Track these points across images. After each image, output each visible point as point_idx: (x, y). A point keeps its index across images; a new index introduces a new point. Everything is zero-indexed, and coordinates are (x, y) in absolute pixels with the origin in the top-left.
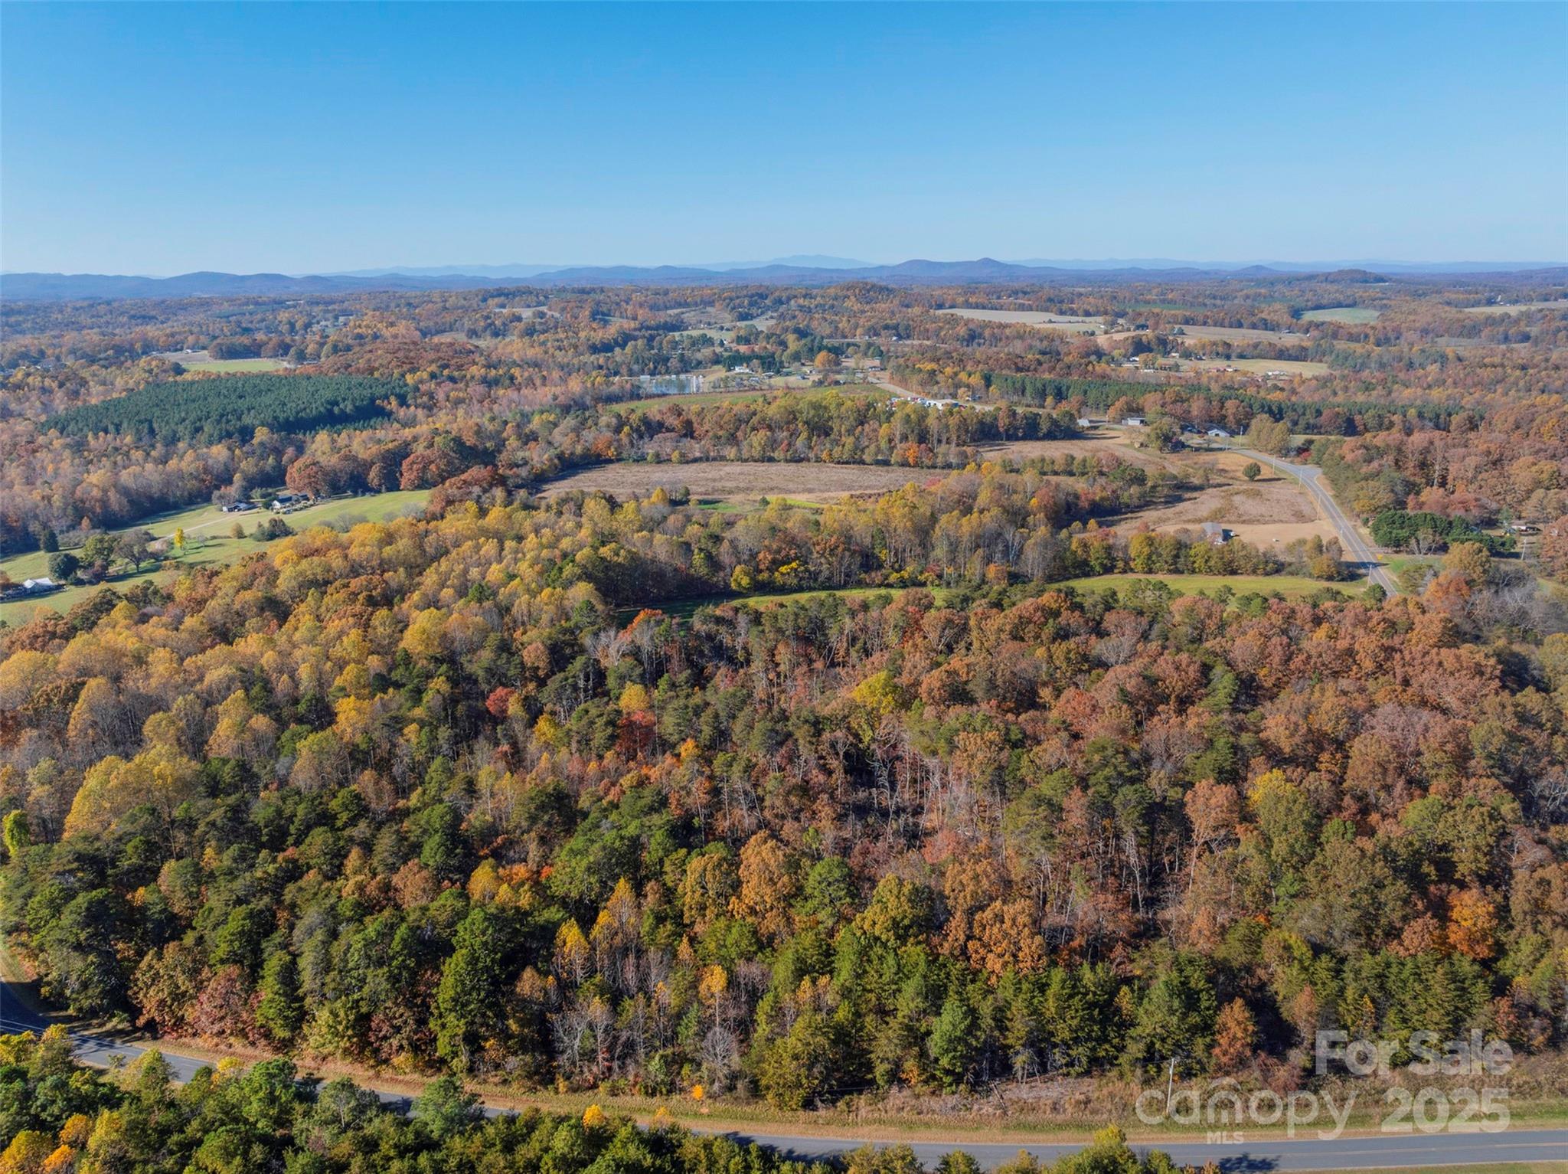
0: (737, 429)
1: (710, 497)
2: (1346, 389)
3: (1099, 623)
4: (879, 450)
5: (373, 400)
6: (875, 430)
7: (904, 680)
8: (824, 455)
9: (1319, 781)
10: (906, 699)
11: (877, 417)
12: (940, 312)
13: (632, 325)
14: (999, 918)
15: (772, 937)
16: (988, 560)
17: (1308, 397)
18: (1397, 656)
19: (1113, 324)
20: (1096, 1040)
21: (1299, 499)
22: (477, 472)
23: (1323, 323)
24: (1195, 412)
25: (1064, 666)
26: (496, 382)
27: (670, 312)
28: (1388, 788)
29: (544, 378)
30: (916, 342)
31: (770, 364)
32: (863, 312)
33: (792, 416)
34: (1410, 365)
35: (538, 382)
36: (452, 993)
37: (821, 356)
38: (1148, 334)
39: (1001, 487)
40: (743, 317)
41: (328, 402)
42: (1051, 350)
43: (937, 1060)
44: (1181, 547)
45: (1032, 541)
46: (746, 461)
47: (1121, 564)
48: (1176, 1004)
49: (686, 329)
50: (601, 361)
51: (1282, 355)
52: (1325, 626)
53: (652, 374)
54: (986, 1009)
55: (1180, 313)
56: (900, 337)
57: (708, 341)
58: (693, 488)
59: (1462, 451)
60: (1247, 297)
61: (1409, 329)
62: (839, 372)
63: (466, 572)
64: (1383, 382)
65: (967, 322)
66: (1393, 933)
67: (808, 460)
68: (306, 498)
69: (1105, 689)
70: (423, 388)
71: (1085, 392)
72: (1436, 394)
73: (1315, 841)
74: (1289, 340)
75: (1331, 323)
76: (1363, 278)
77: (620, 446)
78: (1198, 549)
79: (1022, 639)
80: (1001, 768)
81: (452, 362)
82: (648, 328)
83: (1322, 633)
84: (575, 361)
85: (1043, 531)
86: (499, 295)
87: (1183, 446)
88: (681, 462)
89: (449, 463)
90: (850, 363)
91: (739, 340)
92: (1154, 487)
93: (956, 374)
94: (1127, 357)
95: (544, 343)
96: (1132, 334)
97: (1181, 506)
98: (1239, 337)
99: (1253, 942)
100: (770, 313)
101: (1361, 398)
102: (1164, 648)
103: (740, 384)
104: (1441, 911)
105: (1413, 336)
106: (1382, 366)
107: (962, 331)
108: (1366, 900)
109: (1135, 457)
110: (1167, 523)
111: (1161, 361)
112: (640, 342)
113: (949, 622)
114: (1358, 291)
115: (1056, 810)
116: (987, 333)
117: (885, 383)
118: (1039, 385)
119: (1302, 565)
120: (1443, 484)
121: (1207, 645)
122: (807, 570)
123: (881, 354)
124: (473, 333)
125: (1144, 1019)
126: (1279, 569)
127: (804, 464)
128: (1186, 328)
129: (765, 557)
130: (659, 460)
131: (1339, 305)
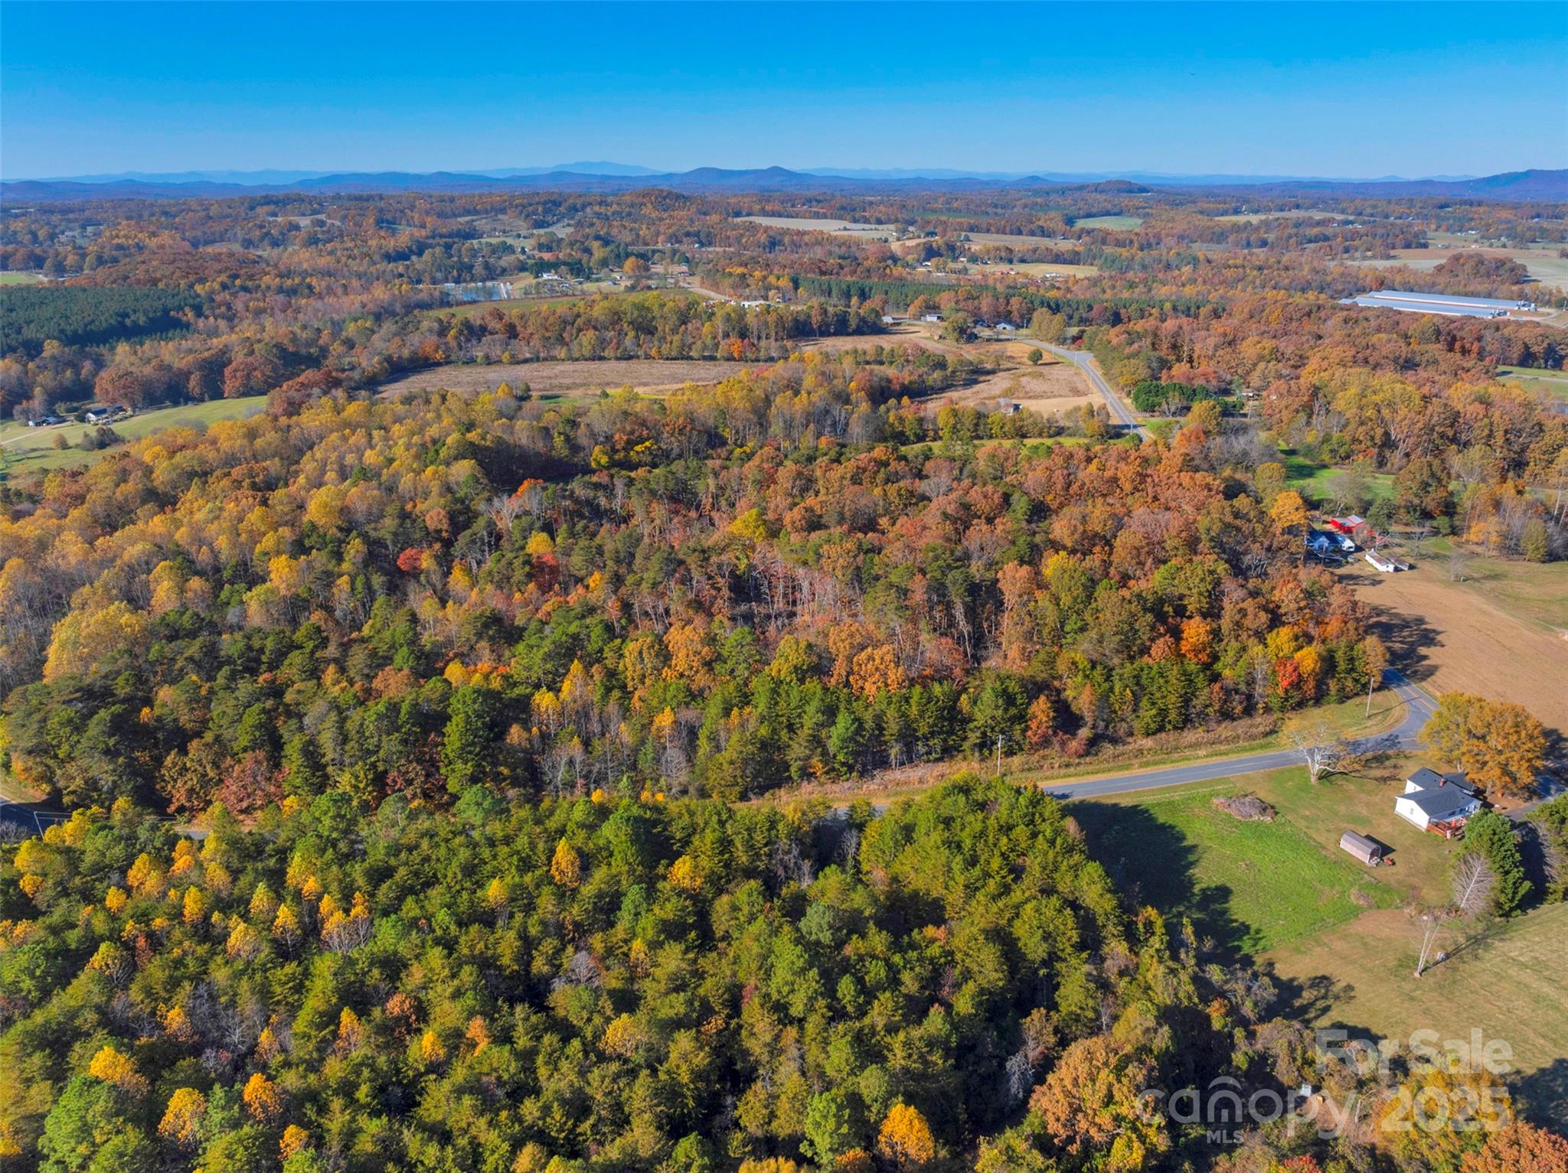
0: (564, 329)
1: (550, 393)
2: (1113, 287)
3: (921, 470)
4: (705, 348)
5: (166, 311)
6: (698, 329)
7: (771, 516)
8: (653, 352)
9: (1094, 561)
10: (774, 532)
11: (697, 316)
12: (739, 220)
13: (424, 233)
14: (871, 658)
15: (701, 691)
16: (819, 435)
17: (1080, 294)
18: (1149, 480)
19: (904, 231)
20: (947, 733)
21: (1075, 378)
22: (309, 375)
23: (1093, 230)
24: (984, 309)
25: (897, 501)
26: (293, 292)
27: (461, 220)
28: (1141, 564)
29: (345, 286)
30: (718, 249)
31: (578, 270)
32: (661, 219)
33: (616, 318)
34: (1168, 267)
35: (340, 291)
36: (458, 744)
37: (630, 263)
38: (937, 240)
39: (823, 374)
40: (539, 225)
41: (117, 314)
42: (850, 255)
43: (835, 756)
44: (980, 417)
45: (855, 415)
46: (577, 360)
47: (931, 433)
48: (1000, 702)
49: (481, 237)
50: (401, 269)
51: (1058, 259)
52: (1095, 461)
53: (457, 281)
54: (868, 717)
55: (965, 221)
56: (702, 245)
57: (510, 249)
58: (532, 385)
59: (1204, 333)
60: (1026, 206)
61: (1167, 235)
62: (649, 278)
63: (341, 458)
64: (1145, 281)
65: (767, 229)
66: (1145, 651)
67: (638, 357)
68: (121, 409)
69: (931, 514)
70: (218, 298)
71: (886, 293)
72: (1189, 291)
73: (1090, 597)
74: (1064, 245)
75: (1100, 230)
76: (1129, 188)
77: (448, 349)
78: (994, 418)
79: (861, 484)
80: (858, 568)
81: (242, 272)
82: (441, 236)
83: (1093, 467)
84: (372, 269)
85: (864, 407)
86: (268, 203)
87: (976, 337)
88: (511, 363)
89: (274, 369)
90: (658, 269)
91: (541, 247)
92: (953, 372)
93: (765, 278)
94: (920, 262)
95: (332, 253)
96: (923, 240)
97: (977, 388)
98: (1021, 243)
99: (1051, 663)
100: (566, 221)
101: (1126, 295)
102: (974, 484)
103: (552, 290)
104: (1176, 634)
105: (1171, 241)
106: (1144, 267)
107: (763, 238)
108: (1126, 627)
109: (934, 347)
110: (968, 399)
111: (951, 265)
112: (438, 250)
113: (799, 474)
114: (1124, 200)
115: (904, 593)
116: (787, 239)
117: (697, 287)
118: (844, 287)
119: (1078, 428)
120: (1191, 361)
121: (1008, 479)
122: (660, 448)
123: (687, 261)
124: (248, 243)
125: (978, 715)
126: (1060, 431)
127: (634, 361)
128: (972, 235)
129: (620, 438)
130: (489, 361)
131: (1108, 214)
